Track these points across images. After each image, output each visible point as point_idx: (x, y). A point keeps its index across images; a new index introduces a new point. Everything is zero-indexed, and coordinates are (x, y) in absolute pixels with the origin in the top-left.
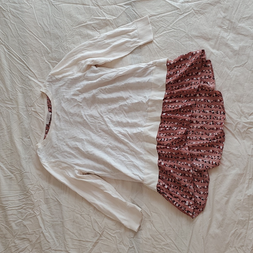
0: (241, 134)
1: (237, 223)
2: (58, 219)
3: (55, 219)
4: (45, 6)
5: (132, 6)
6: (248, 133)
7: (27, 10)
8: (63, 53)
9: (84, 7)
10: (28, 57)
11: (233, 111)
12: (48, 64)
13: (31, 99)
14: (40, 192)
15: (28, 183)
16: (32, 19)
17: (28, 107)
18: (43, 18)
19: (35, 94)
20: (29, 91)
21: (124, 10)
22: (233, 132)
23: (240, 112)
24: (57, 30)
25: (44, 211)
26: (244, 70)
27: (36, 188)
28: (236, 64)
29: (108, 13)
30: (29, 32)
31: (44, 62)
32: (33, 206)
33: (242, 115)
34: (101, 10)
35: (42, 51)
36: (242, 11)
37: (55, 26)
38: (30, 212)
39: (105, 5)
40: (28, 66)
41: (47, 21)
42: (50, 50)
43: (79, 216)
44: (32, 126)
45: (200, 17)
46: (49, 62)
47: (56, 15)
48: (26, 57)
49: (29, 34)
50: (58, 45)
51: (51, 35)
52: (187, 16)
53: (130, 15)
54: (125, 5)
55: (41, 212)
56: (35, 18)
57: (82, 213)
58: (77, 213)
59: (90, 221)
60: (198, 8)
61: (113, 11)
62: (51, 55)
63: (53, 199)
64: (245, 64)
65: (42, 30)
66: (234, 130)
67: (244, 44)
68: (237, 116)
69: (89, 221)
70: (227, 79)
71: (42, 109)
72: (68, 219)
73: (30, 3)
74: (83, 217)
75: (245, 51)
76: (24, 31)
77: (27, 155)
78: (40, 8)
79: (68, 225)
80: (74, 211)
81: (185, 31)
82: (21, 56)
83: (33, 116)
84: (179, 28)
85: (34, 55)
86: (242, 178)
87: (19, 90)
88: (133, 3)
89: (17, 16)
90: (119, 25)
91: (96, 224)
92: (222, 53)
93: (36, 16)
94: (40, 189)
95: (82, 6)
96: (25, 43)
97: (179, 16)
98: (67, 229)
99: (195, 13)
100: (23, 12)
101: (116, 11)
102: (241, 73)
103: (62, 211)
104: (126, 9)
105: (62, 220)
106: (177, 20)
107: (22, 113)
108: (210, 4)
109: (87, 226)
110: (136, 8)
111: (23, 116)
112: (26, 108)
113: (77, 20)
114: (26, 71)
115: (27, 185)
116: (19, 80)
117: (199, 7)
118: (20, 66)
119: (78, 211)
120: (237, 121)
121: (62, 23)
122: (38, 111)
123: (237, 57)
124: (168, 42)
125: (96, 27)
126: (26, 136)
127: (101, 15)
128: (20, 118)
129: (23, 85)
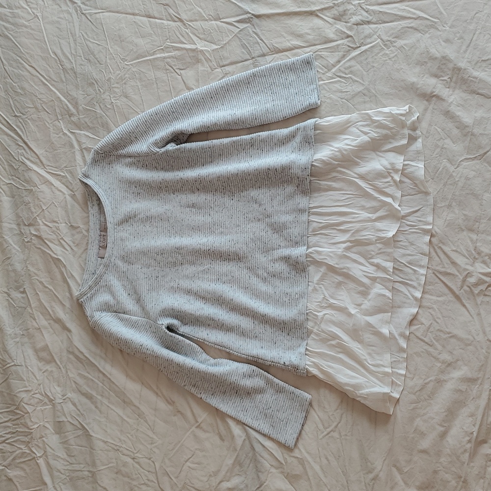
0: (474, 296)
1: (462, 479)
2: (82, 466)
3: (77, 467)
4: (66, 15)
5: (253, 25)
6: (488, 294)
7: (26, 21)
8: (104, 116)
9: (149, 21)
10: (27, 121)
11: (459, 250)
12: (69, 137)
13: (29, 208)
14: (45, 409)
15: (18, 389)
16: (37, 42)
17: (22, 227)
18: (61, 41)
19: (38, 199)
20: (25, 193)
21: (235, 32)
22: (457, 292)
23: (473, 252)
24: (90, 67)
25: (53, 448)
26: (483, 166)
27: (36, 400)
28: (467, 154)
29: (201, 36)
30: (31, 68)
31: (61, 133)
32: (29, 437)
33: (477, 259)
34: (186, 30)
35: (57, 108)
36: (480, 47)
37: (87, 58)
38: (21, 451)
39: (196, 20)
40: (26, 141)
41: (70, 46)
42: (74, 108)
43: (129, 460)
44: (30, 268)
45: (392, 55)
46: (71, 132)
47: (90, 35)
48: (21, 121)
49: (30, 73)
50: (93, 98)
51: (78, 76)
52: (367, 52)
53: (248, 43)
54: (238, 22)
55: (45, 452)
56: (44, 38)
57: (136, 455)
58: (123, 455)
59: (154, 471)
60: (391, 35)
61: (212, 34)
62: (76, 118)
63: (73, 424)
64: (485, 156)
65: (59, 66)
66: (460, 289)
67: (484, 115)
68: (467, 260)
69: (151, 472)
70: (448, 183)
71: (52, 232)
72: (105, 467)
73: (34, 8)
74: (138, 463)
75: (485, 127)
76: (19, 65)
77: (18, 329)
78: (55, 18)
79: (106, 480)
80: (118, 450)
81: (362, 82)
82: (11, 118)
83: (33, 246)
84: (350, 76)
85: (39, 116)
86: (475, 388)
87: (4, 190)
88: (256, 20)
89: (3, 33)
90: (225, 63)
91: (166, 478)
92: (439, 130)
93: (45, 34)
94: (45, 402)
95: (145, 19)
96: (19, 91)
97: (350, 51)
98: (102, 487)
99: (383, 47)
100: (19, 26)
101: (219, 34)
102: (477, 172)
103: (92, 448)
104: (240, 31)
105: (91, 470)
106: (346, 60)
107: (9, 239)
108: (416, 29)
109: (147, 481)
110: (261, 30)
111: (11, 245)
112: (20, 229)
113: (134, 48)
114: (21, 150)
115: (17, 391)
116: (5, 169)
117: (393, 34)
118: (7, 140)
119: (128, 450)
120: (467, 270)
121: (102, 52)
122: (44, 236)
123: (469, 139)
124: (326, 103)
125: (173, 65)
126: (17, 288)
127: (186, 40)
128: (5, 249)
129: (13, 179)
